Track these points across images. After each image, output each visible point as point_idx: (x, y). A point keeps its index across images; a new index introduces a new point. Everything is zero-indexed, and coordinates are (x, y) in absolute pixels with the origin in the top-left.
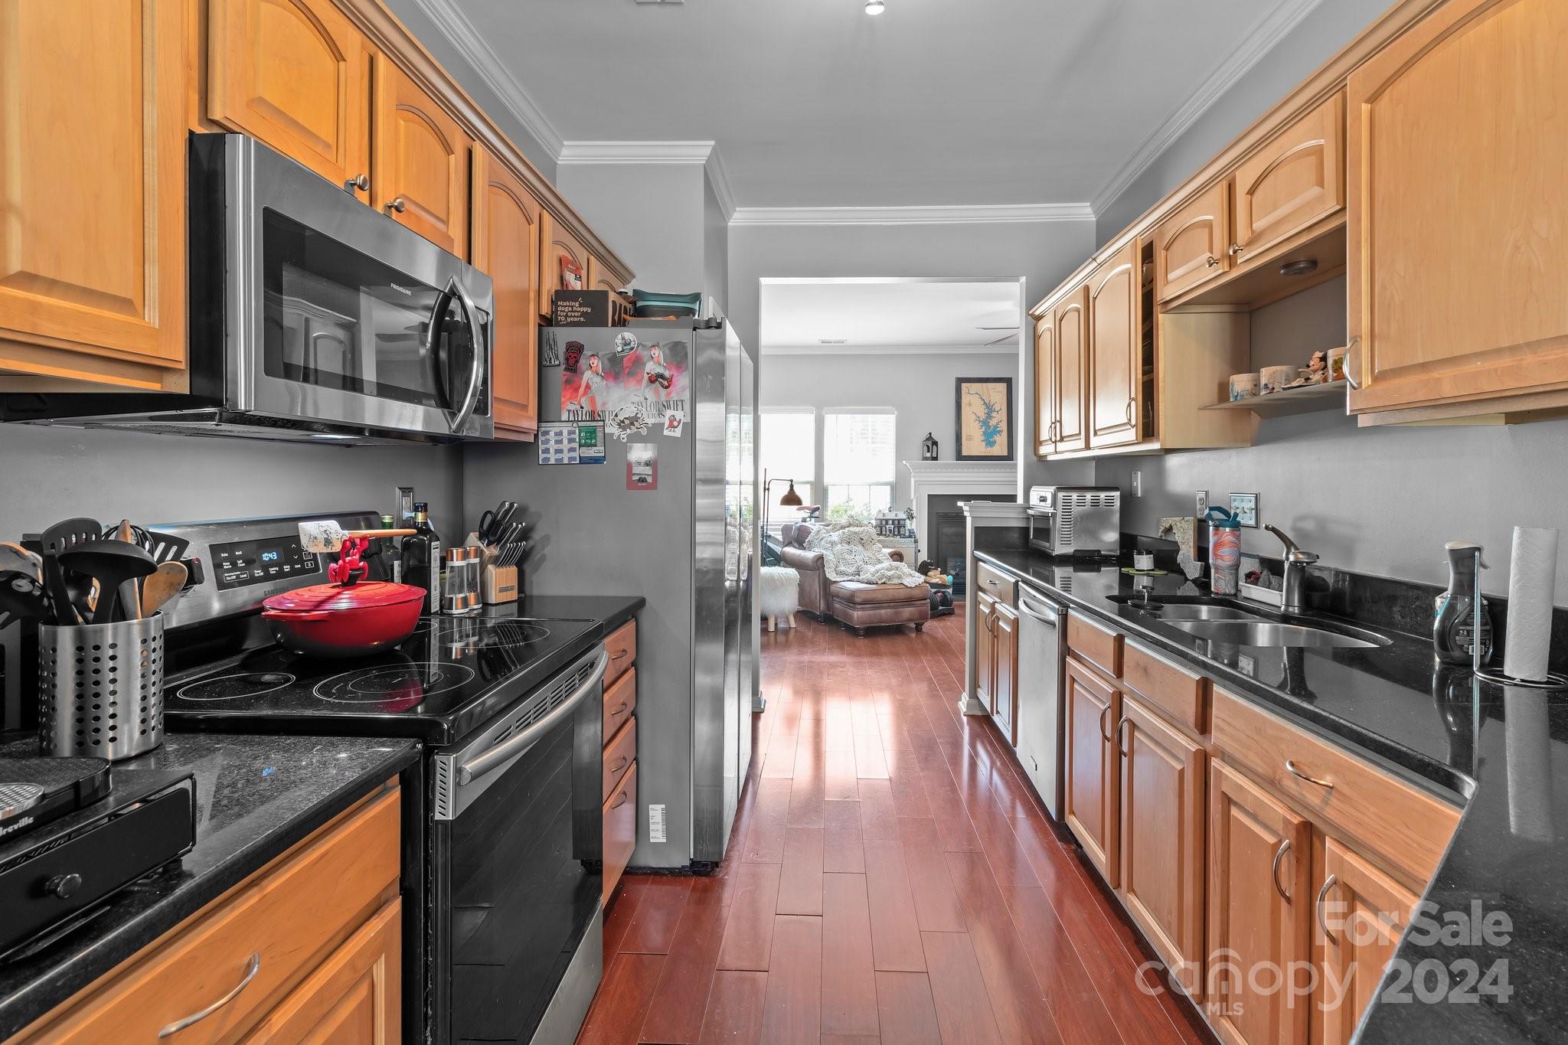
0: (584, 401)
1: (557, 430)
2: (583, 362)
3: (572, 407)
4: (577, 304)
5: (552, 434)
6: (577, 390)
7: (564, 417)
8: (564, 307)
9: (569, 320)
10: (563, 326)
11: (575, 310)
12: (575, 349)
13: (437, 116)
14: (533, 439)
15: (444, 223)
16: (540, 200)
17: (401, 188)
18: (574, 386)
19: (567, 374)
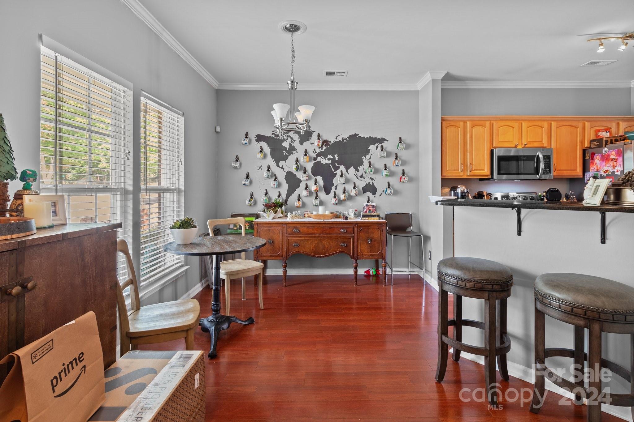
0: (595, 167)
1: (589, 174)
2: (595, 157)
3: (592, 168)
4: (595, 143)
5: (588, 175)
6: (593, 164)
7: (591, 171)
8: (593, 144)
9: (594, 147)
10: (593, 148)
11: (595, 144)
12: (593, 154)
13: (539, 123)
14: (582, 177)
15: (541, 141)
16: (583, 120)
17: (529, 140)
18: (593, 163)
19: (591, 161)
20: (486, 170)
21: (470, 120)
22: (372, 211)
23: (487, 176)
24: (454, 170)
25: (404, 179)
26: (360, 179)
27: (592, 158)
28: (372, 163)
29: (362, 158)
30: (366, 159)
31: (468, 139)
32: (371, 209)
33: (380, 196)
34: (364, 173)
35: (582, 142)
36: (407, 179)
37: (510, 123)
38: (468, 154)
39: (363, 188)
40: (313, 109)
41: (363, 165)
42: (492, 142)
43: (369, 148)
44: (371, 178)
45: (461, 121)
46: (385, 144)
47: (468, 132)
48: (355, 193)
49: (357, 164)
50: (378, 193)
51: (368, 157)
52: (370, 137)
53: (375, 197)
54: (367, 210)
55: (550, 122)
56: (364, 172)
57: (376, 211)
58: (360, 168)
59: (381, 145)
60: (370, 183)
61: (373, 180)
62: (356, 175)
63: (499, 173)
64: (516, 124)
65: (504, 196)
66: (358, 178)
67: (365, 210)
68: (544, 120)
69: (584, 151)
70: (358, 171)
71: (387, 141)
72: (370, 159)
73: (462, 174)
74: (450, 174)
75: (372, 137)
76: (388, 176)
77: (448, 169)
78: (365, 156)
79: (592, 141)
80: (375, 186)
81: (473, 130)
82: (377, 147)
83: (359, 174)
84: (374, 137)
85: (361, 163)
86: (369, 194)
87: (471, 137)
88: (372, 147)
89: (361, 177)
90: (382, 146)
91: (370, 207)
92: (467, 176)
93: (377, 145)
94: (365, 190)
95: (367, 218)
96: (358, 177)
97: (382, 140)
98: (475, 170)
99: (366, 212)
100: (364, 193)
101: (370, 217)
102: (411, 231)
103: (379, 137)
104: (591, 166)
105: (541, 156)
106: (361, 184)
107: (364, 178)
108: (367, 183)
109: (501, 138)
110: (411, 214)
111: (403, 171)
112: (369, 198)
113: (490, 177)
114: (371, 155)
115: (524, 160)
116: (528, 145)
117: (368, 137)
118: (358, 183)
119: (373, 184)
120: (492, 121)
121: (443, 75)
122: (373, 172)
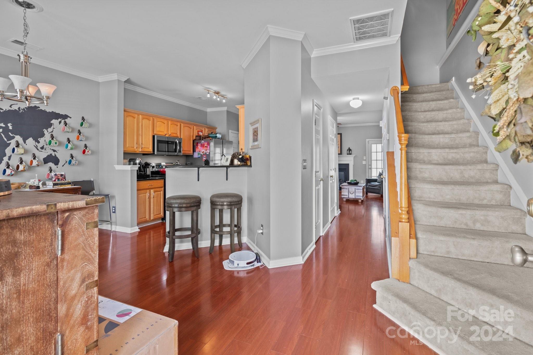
0: (198, 150)
1: (196, 153)
7: (196, 151)
10: (197, 140)
11: (198, 138)
12: (197, 143)
13: (176, 123)
14: (192, 154)
15: (177, 134)
16: (193, 125)
17: (171, 132)
18: (197, 148)
19: (196, 146)
20: (150, 149)
21: (141, 114)
22: (61, 180)
23: (151, 152)
24: (132, 147)
25: (88, 152)
26: (40, 150)
27: (197, 146)
28: (54, 135)
29: (44, 130)
30: (48, 132)
31: (140, 127)
32: (60, 178)
33: (63, 166)
34: (45, 145)
35: (193, 136)
36: (90, 152)
37: (162, 120)
38: (140, 137)
39: (44, 159)
40: (54, 88)
41: (44, 137)
42: (153, 131)
43: (51, 122)
44: (52, 150)
45: (136, 113)
46: (68, 120)
47: (140, 122)
48: (37, 163)
49: (38, 136)
50: (61, 164)
51: (50, 130)
52: (53, 112)
53: (57, 167)
54: (56, 179)
55: (180, 123)
56: (45, 143)
57: (65, 180)
58: (41, 140)
59: (64, 120)
60: (52, 154)
61: (56, 152)
62: (36, 146)
63: (158, 151)
64: (166, 122)
65: (157, 165)
66: (38, 150)
67: (54, 179)
68: (178, 122)
69: (193, 141)
70: (39, 142)
71: (71, 118)
72: (52, 132)
73: (136, 150)
74: (130, 150)
75: (54, 111)
76: (73, 149)
77: (127, 146)
78: (47, 129)
79: (196, 136)
80: (57, 157)
81: (143, 121)
82: (60, 122)
83: (40, 146)
84: (57, 112)
85: (43, 135)
86: (51, 164)
87: (142, 126)
88: (53, 121)
89: (42, 148)
90: (65, 122)
91: (59, 176)
92: (139, 151)
93: (60, 120)
94: (46, 161)
95: (60, 186)
96: (39, 148)
97: (66, 117)
98: (144, 148)
99: (55, 180)
100: (45, 164)
101: (61, 185)
102: (94, 194)
103: (62, 113)
104: (196, 149)
105: (177, 142)
106: (42, 155)
107: (45, 149)
108: (49, 155)
109: (158, 129)
110: (93, 181)
111: (85, 145)
112: (50, 168)
113: (152, 153)
114: (54, 128)
115: (170, 143)
116: (171, 135)
117: (51, 111)
118: (37, 153)
119: (55, 155)
120: (154, 118)
121: (126, 79)
122: (57, 144)
